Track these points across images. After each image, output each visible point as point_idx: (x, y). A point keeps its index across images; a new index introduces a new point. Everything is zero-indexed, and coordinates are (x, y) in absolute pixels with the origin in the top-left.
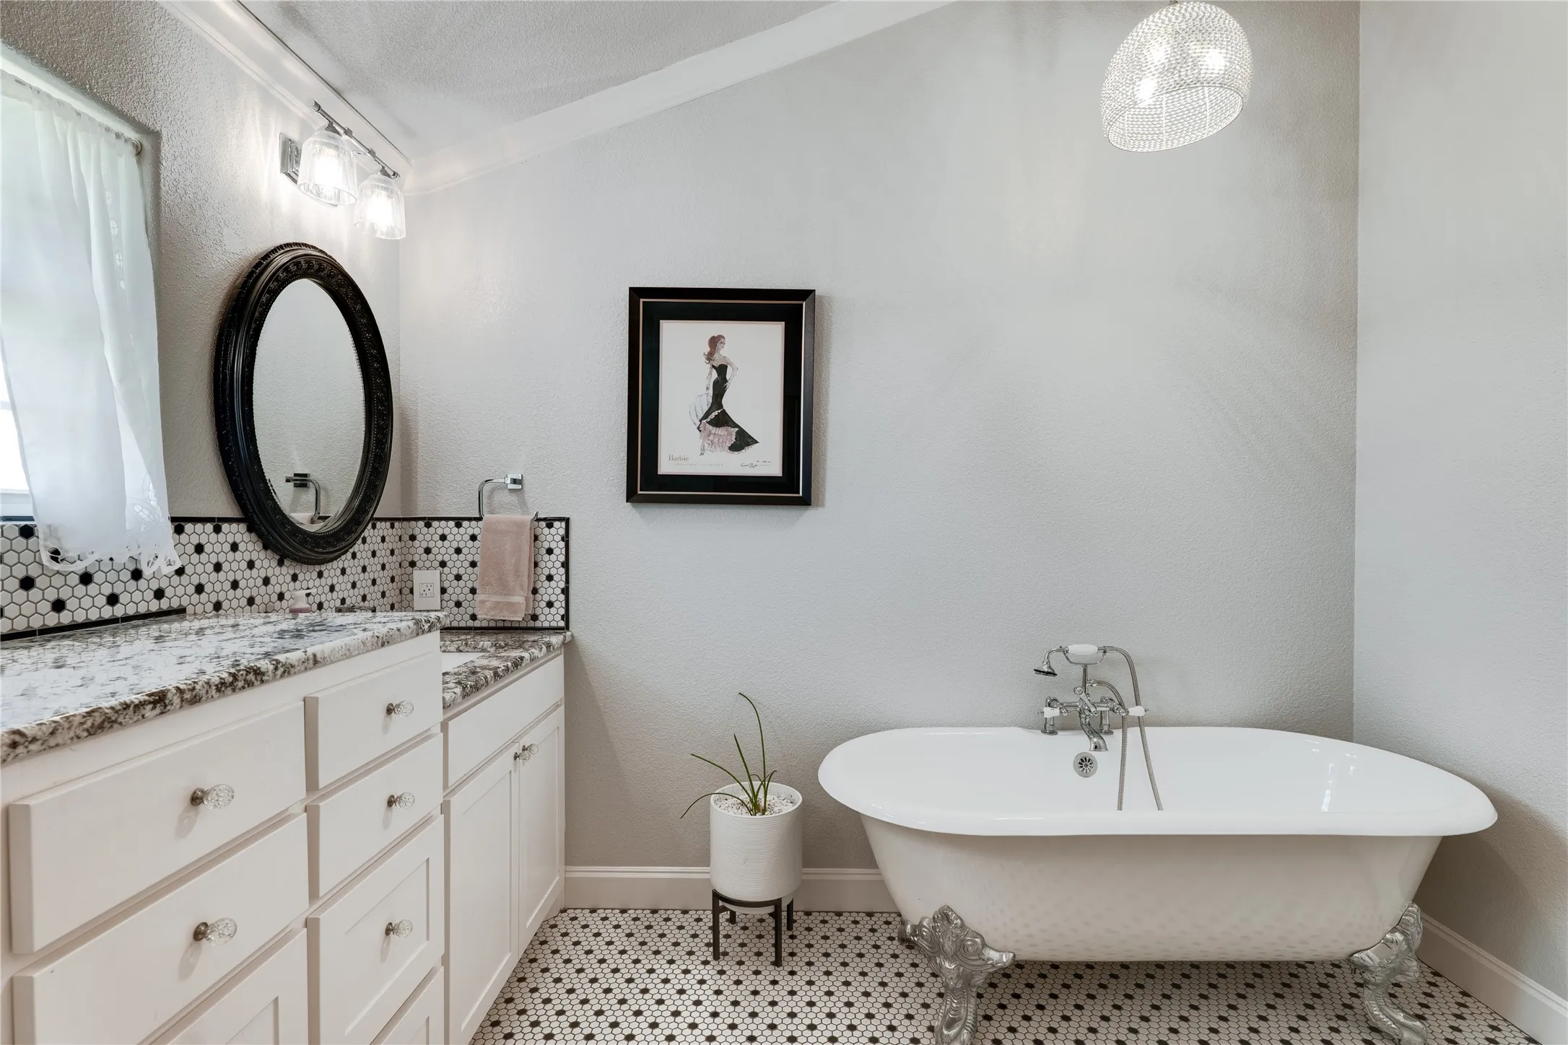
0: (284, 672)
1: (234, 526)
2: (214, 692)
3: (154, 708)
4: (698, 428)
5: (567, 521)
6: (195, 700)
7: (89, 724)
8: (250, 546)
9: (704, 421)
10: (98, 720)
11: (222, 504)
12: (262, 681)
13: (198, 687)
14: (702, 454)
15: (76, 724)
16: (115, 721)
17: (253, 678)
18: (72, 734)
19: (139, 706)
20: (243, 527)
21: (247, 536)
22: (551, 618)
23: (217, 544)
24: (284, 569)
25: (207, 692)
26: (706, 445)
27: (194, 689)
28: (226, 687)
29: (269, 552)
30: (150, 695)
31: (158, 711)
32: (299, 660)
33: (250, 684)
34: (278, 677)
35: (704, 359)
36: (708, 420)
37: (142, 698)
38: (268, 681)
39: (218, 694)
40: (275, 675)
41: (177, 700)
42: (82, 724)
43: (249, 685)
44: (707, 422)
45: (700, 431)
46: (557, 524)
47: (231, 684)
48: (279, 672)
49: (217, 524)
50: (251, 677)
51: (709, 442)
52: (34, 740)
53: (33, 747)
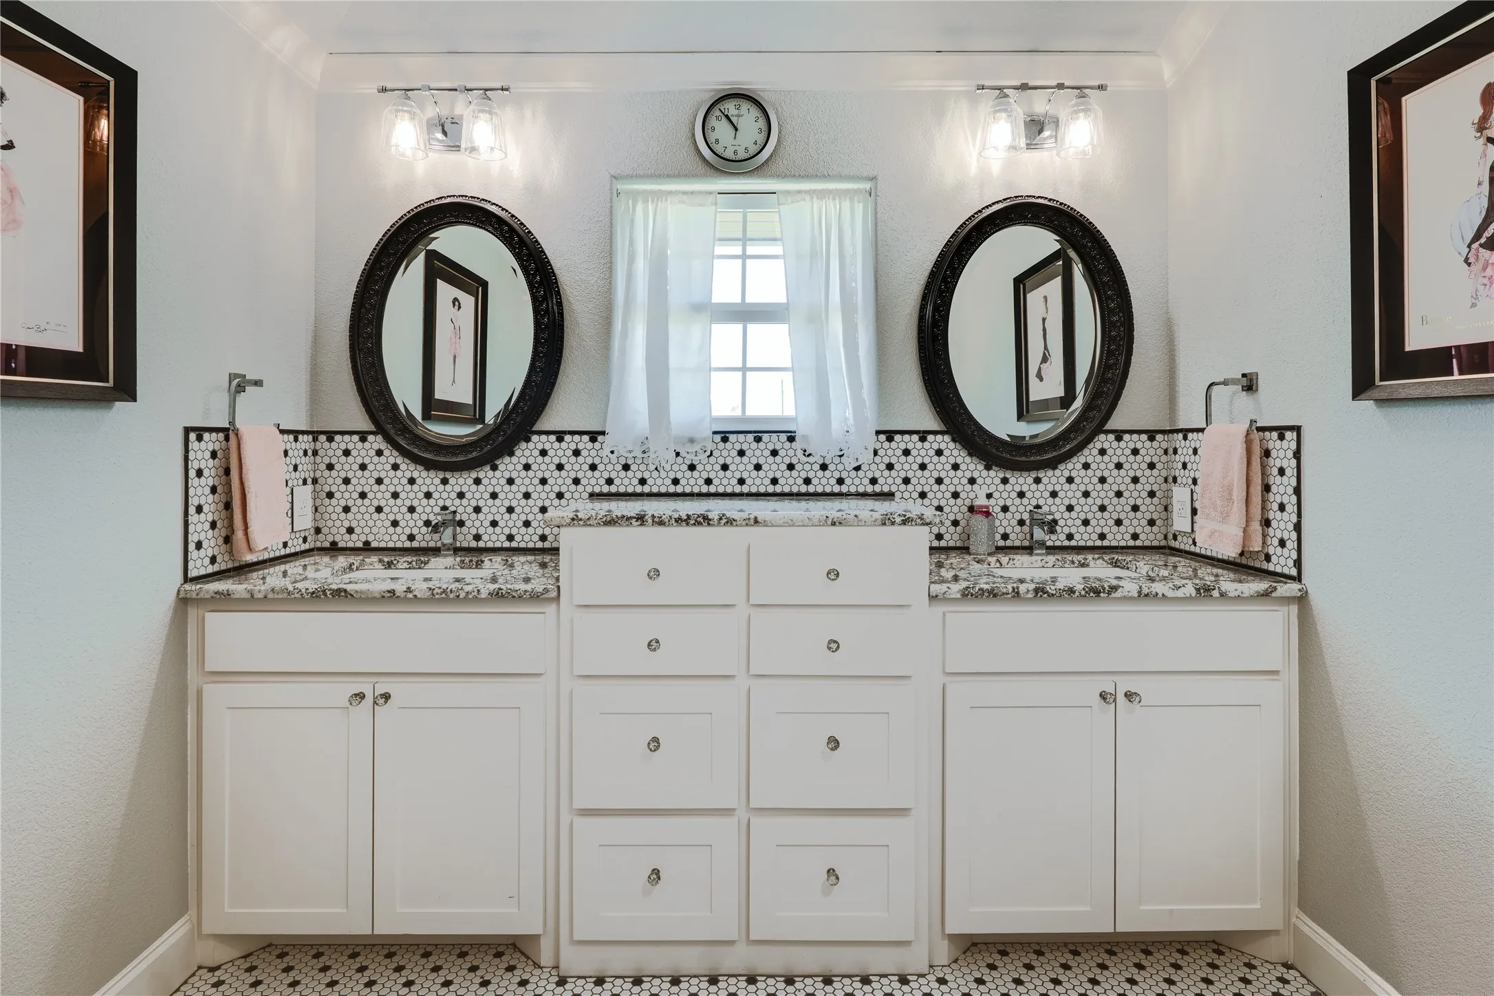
0: (727, 522)
1: (939, 437)
2: (674, 522)
3: (637, 521)
4: (1466, 261)
5: (1297, 429)
6: (661, 523)
7: (604, 519)
8: (954, 452)
9: (1475, 245)
10: (609, 519)
11: (929, 421)
12: (709, 524)
13: (664, 517)
14: (1474, 305)
15: (598, 518)
16: (617, 522)
17: (702, 521)
18: (596, 522)
19: (629, 519)
20: (947, 438)
21: (952, 445)
22: (1282, 561)
23: (923, 451)
24: (992, 473)
25: (669, 521)
26: (1481, 288)
27: (661, 517)
28: (682, 521)
29: (974, 458)
30: (637, 515)
31: (639, 523)
32: (741, 518)
33: (700, 524)
34: (722, 524)
35: (1473, 133)
36: (1483, 240)
37: (633, 515)
38: (713, 525)
39: (676, 524)
40: (719, 523)
41: (650, 521)
42: (601, 519)
43: (698, 524)
44: (1481, 245)
45: (1469, 264)
46: (1288, 435)
47: (685, 520)
48: (724, 521)
49: (923, 436)
50: (700, 519)
51: (1486, 281)
52: (581, 520)
53: (581, 523)
